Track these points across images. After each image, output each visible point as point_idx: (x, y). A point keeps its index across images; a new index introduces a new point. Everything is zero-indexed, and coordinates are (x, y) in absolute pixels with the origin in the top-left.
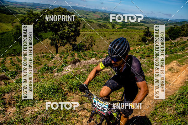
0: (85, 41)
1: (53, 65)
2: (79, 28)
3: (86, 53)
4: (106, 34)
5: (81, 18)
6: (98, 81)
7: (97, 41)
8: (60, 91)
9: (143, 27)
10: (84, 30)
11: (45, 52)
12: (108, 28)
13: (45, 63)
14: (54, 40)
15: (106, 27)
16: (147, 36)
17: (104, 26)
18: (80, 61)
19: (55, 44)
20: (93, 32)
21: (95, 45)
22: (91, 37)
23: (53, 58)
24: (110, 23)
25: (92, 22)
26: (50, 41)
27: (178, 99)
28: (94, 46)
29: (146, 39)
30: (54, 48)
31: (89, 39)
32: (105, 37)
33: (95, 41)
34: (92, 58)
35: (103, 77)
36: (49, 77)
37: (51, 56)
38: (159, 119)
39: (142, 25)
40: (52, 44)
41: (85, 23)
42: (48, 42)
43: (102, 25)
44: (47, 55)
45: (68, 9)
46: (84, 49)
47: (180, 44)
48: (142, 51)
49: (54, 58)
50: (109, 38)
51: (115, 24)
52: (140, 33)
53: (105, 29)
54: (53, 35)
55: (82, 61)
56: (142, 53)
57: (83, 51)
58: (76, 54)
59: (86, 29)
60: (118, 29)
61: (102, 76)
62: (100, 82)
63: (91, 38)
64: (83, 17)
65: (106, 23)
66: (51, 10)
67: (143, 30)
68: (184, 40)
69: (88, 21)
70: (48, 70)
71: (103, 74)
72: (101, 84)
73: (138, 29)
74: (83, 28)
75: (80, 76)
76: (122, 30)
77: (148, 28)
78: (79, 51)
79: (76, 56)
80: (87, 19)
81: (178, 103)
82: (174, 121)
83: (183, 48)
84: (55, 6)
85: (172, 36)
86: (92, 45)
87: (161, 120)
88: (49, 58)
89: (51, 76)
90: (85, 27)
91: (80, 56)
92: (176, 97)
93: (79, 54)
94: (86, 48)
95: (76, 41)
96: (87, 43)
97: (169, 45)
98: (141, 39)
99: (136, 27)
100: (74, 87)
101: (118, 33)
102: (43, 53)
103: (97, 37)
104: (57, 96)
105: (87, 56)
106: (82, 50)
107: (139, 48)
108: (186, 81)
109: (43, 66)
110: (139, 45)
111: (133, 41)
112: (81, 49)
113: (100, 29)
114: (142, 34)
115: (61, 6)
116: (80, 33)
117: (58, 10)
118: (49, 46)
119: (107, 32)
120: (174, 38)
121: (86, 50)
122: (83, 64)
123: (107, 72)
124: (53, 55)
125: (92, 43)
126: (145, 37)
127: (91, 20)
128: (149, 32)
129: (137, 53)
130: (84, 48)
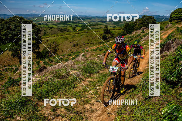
0: (49, 47)
1: (18, 77)
2: (40, 35)
3: (51, 58)
4: (68, 37)
5: (40, 25)
6: (67, 85)
7: (60, 45)
8: (28, 102)
9: (102, 26)
10: (46, 36)
11: (7, 64)
12: (69, 31)
13: (9, 76)
14: (16, 51)
15: (67, 30)
16: (107, 34)
17: (65, 30)
18: (46, 68)
19: (17, 55)
20: (55, 37)
21: (59, 49)
22: (54, 42)
23: (17, 70)
24: (70, 26)
25: (52, 27)
26: (10, 53)
27: (143, 86)
28: (58, 51)
29: (106, 36)
30: (17, 59)
31: (52, 44)
32: (68, 40)
33: (58, 46)
34: (58, 62)
35: (72, 80)
36: (16, 90)
37: (14, 68)
38: (131, 108)
39: (101, 25)
40: (14, 55)
41: (45, 30)
42: (9, 54)
43: (63, 29)
44: (10, 68)
45: (25, 17)
46: (49, 56)
47: (136, 37)
48: (105, 48)
49: (19, 69)
50: (72, 41)
51: (75, 26)
52: (100, 32)
53: (67, 33)
54: (14, 46)
55: (48, 67)
56: (105, 50)
57: (48, 58)
58: (41, 62)
59: (48, 35)
60: (79, 31)
61: (70, 78)
62: (70, 85)
63: (54, 44)
64: (42, 24)
65: (67, 26)
66: (7, 20)
67: (102, 29)
68: (138, 33)
69: (49, 27)
70: (13, 83)
71: (71, 76)
72: (70, 87)
73: (97, 29)
74: (44, 34)
75: (48, 83)
76: (83, 31)
77: (106, 27)
78: (45, 58)
79: (42, 64)
80: (47, 25)
81: (143, 89)
82: (143, 107)
83: (139, 40)
84: (10, 15)
85: (128, 31)
86: (56, 50)
87: (132, 108)
88: (12, 71)
89: (17, 89)
90: (46, 34)
91: (46, 63)
92: (141, 84)
93: (45, 61)
94: (51, 53)
95: (39, 48)
96: (51, 48)
97: (127, 39)
98: (102, 37)
99: (96, 27)
100: (43, 95)
101: (80, 35)
102: (6, 67)
103: (60, 41)
104: (27, 109)
105: (53, 62)
106: (47, 56)
107: (102, 46)
108: (146, 69)
109: (7, 80)
110: (101, 43)
111: (95, 40)
112: (45, 55)
113: (62, 33)
114: (102, 32)
115: (17, 15)
116: (42, 39)
117: (14, 19)
118: (10, 58)
119: (69, 36)
120: (130, 33)
121: (51, 56)
122: (50, 71)
123: (75, 74)
124: (17, 67)
125: (56, 48)
126: (105, 36)
127: (51, 26)
128: (108, 30)
129: (100, 51)
130: (49, 54)
